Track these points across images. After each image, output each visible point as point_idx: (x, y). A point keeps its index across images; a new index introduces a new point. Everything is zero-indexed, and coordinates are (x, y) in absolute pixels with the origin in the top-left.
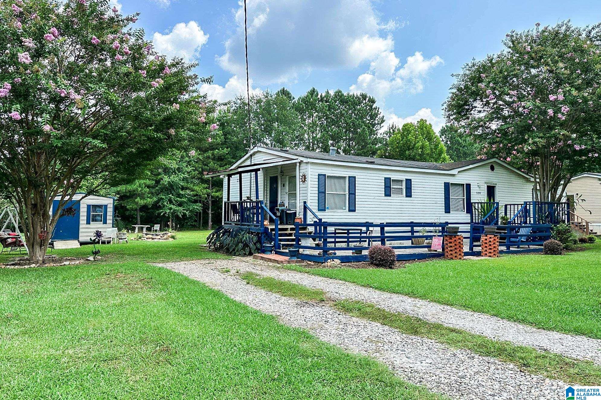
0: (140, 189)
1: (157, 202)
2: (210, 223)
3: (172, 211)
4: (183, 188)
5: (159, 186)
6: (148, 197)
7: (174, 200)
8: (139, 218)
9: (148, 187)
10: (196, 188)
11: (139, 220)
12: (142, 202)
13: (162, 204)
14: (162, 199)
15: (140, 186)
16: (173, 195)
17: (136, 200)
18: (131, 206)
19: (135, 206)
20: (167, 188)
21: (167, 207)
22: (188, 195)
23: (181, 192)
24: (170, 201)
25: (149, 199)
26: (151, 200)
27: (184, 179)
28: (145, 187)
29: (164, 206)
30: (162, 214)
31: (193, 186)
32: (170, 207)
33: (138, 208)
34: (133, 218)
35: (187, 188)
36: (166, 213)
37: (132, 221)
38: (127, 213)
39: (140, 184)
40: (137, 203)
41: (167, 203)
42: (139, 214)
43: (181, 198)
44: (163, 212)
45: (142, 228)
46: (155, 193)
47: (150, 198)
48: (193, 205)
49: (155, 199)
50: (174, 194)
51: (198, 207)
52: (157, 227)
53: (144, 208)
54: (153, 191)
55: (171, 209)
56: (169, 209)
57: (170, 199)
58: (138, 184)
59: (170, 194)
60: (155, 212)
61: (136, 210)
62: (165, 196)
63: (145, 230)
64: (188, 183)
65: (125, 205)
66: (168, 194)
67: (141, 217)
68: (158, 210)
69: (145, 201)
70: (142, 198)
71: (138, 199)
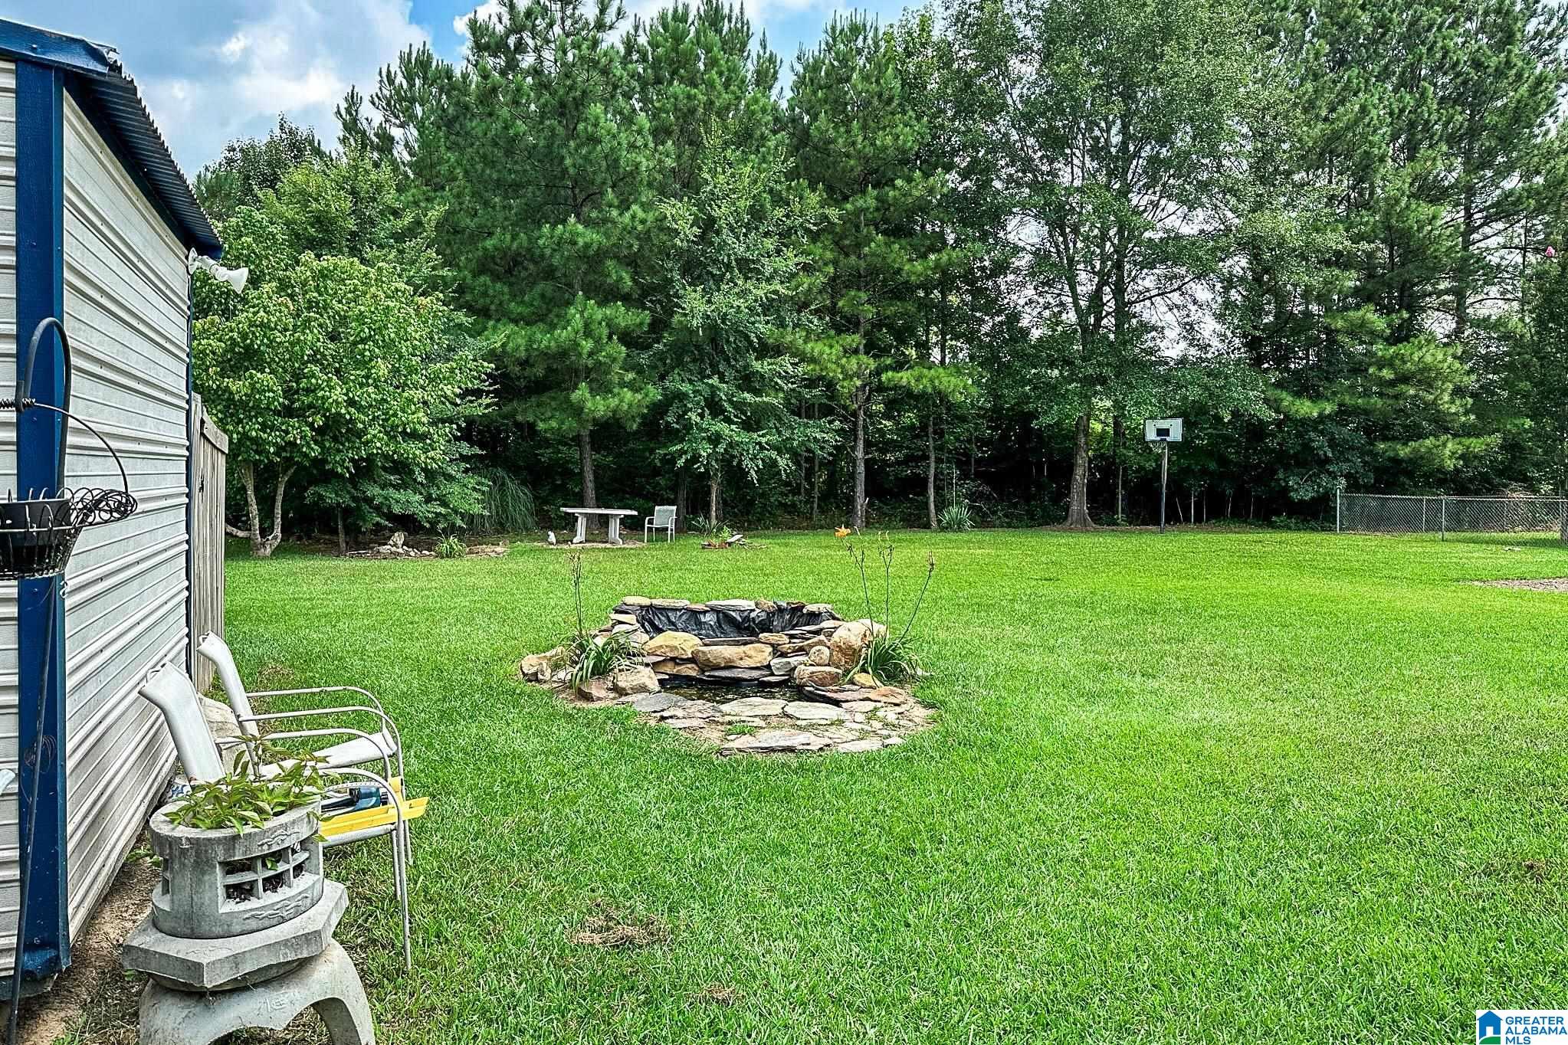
0: (587, 345)
1: (658, 409)
2: (861, 501)
3: (721, 449)
4: (765, 350)
5: (667, 337)
6: (623, 384)
7: (730, 401)
8: (589, 476)
9: (627, 338)
10: (815, 348)
11: (590, 487)
12: (598, 406)
13: (680, 417)
14: (681, 396)
15: (588, 333)
16: (722, 380)
17: (575, 396)
18: (554, 424)
19: (570, 425)
20: (697, 347)
21: (701, 429)
22: (786, 377)
23: (757, 366)
24: (714, 407)
25: (628, 395)
26: (639, 396)
27: (770, 306)
28: (610, 338)
29: (688, 427)
30: (681, 463)
31: (806, 340)
32: (713, 429)
33: (585, 433)
34: (568, 474)
35: (777, 351)
36: (696, 458)
37: (564, 485)
38: (545, 455)
39: (586, 325)
40: (578, 411)
41: (702, 416)
42: (588, 463)
43: (757, 392)
44: (683, 452)
45: (604, 521)
46: (653, 367)
47: (633, 387)
48: (806, 426)
49: (654, 393)
50: (729, 374)
51: (823, 434)
52: (665, 515)
53: (608, 432)
54: (644, 359)
55: (715, 439)
56: (709, 440)
57: (713, 394)
58: (578, 321)
59: (709, 377)
60: (652, 451)
61: (577, 440)
62: (691, 382)
63: (615, 528)
64: (782, 325)
65: (531, 419)
66: (703, 376)
67: (598, 468)
68: (665, 446)
69: (613, 402)
70: (601, 387)
71: (581, 392)
